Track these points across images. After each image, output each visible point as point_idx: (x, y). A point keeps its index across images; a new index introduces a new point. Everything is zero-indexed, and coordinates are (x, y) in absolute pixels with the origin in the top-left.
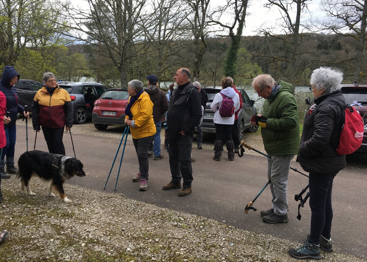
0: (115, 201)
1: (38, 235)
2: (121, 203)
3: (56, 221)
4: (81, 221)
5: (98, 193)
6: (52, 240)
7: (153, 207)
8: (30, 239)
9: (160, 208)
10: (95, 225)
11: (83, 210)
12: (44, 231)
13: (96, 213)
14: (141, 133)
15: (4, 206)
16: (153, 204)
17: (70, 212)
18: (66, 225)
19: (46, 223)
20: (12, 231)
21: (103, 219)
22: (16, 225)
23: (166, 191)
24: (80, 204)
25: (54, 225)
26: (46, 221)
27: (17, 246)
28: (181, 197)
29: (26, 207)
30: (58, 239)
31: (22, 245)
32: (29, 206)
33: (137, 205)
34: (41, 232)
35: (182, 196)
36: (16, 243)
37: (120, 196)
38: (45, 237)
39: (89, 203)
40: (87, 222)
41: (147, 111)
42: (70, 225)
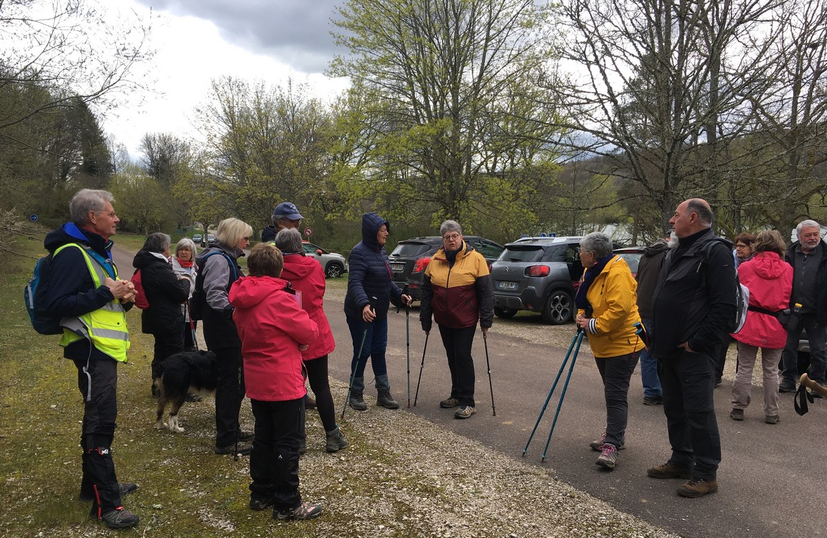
0: (531, 482)
1: (366, 515)
2: (539, 488)
3: (408, 497)
4: (446, 506)
5: (507, 461)
6: (381, 527)
7: (602, 506)
8: (352, 517)
9: (616, 512)
10: (467, 518)
11: (463, 486)
12: (378, 510)
13: (482, 498)
14: (611, 346)
15: (343, 458)
16: (605, 501)
17: (438, 486)
18: (418, 507)
19: (389, 497)
20: (333, 499)
21: (488, 510)
22: (344, 491)
23: (654, 481)
24: (464, 476)
25: (401, 502)
26: (391, 494)
27: (326, 524)
28: (681, 498)
29: (374, 466)
30: (391, 527)
31: (333, 525)
32: (379, 464)
33: (571, 496)
34: (372, 510)
35: (685, 497)
36: (328, 520)
37: (546, 474)
38: (375, 519)
39: (480, 477)
40: (456, 509)
41: (621, 298)
42: (425, 509)
